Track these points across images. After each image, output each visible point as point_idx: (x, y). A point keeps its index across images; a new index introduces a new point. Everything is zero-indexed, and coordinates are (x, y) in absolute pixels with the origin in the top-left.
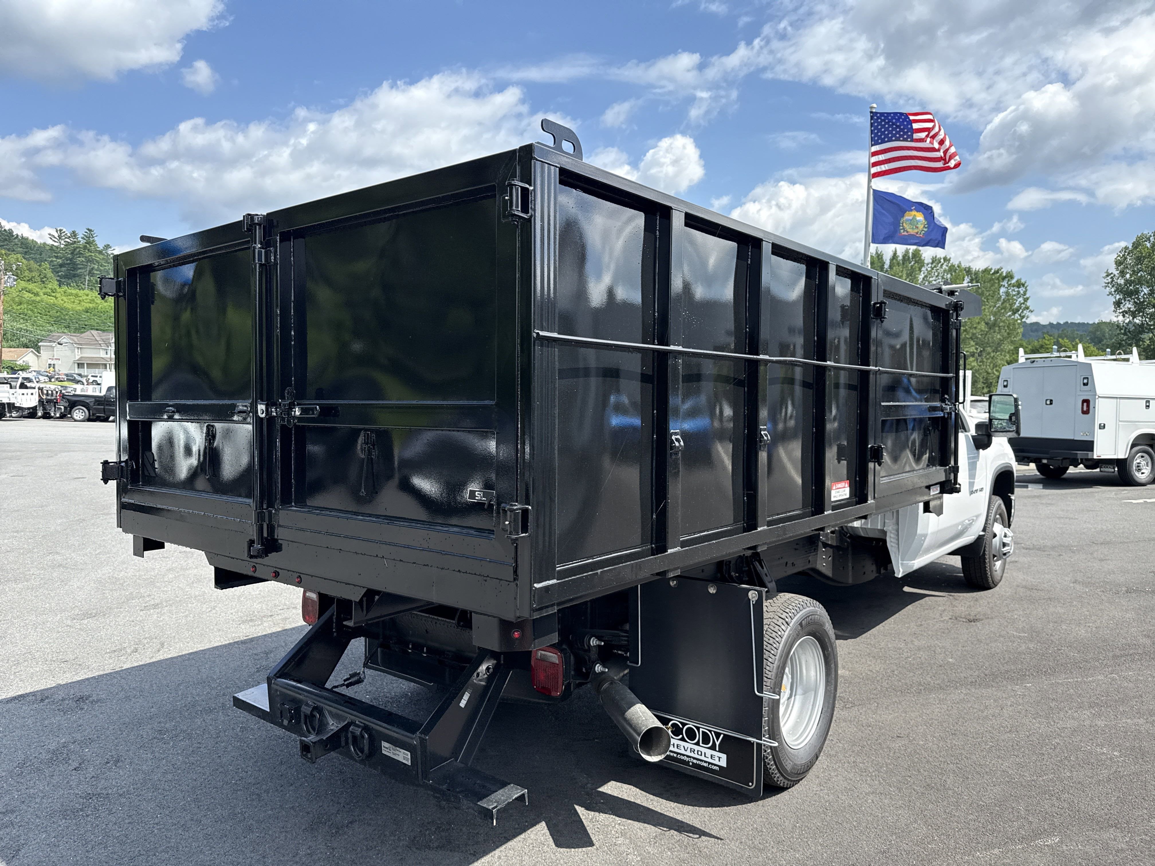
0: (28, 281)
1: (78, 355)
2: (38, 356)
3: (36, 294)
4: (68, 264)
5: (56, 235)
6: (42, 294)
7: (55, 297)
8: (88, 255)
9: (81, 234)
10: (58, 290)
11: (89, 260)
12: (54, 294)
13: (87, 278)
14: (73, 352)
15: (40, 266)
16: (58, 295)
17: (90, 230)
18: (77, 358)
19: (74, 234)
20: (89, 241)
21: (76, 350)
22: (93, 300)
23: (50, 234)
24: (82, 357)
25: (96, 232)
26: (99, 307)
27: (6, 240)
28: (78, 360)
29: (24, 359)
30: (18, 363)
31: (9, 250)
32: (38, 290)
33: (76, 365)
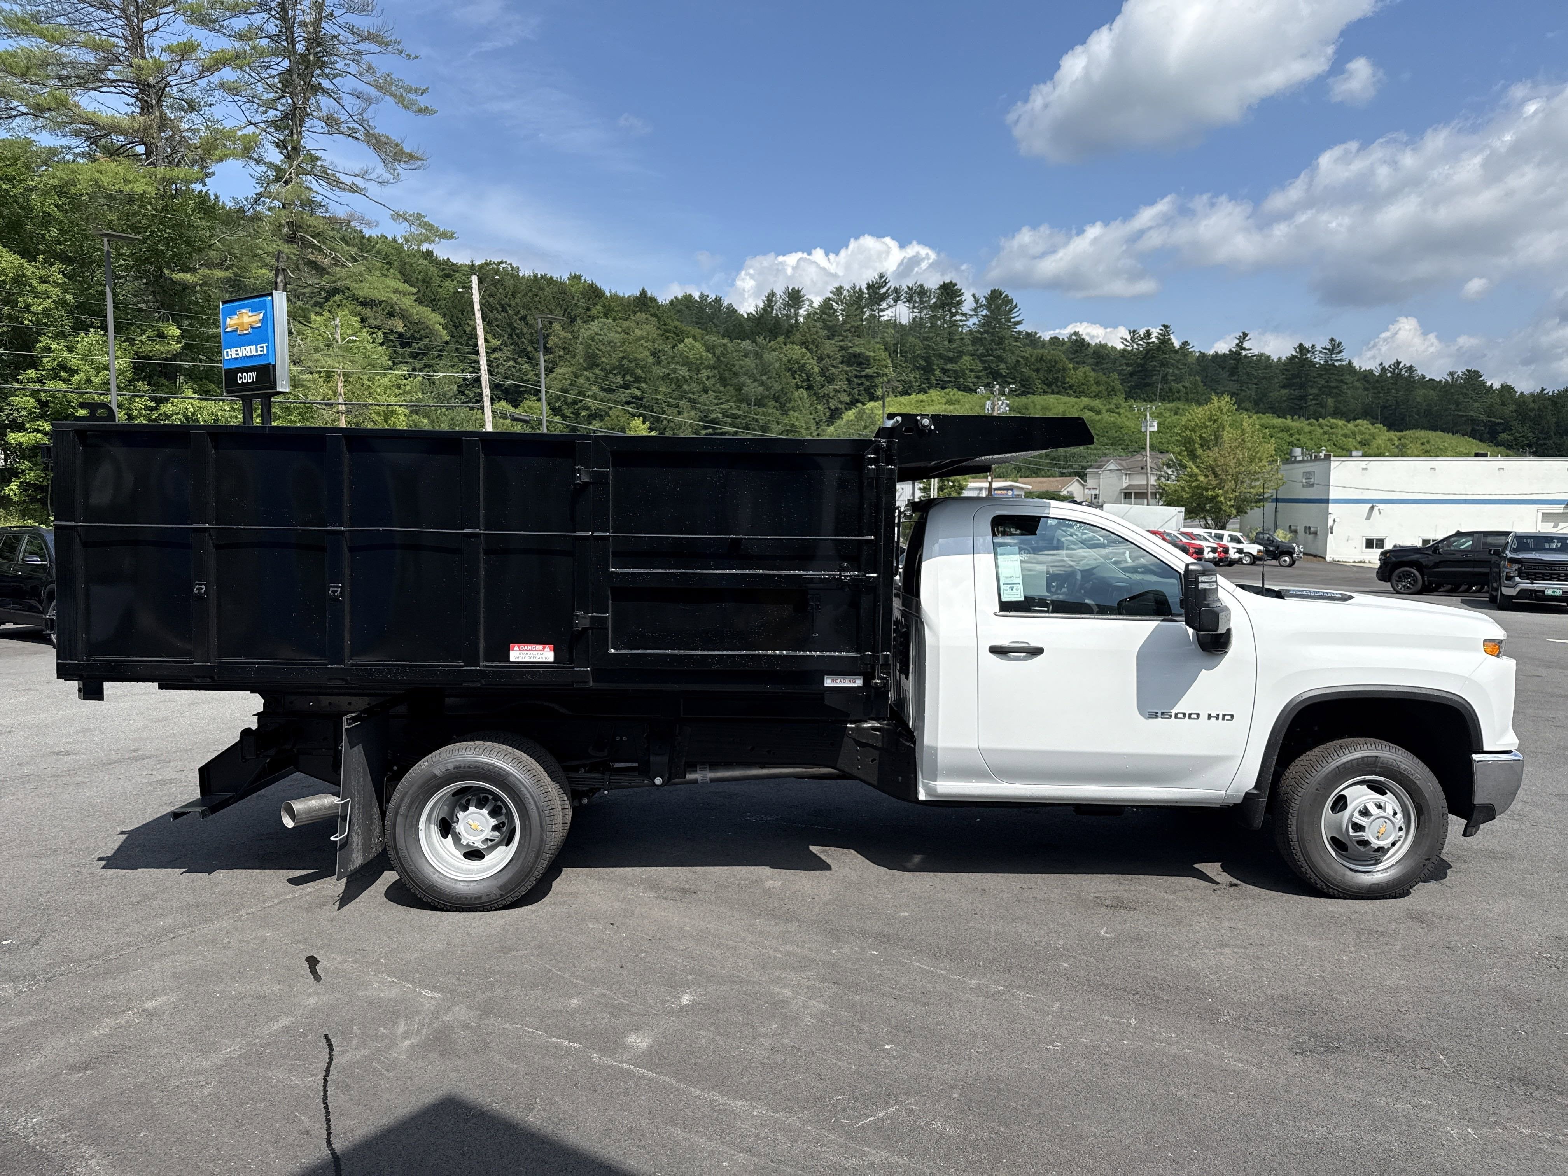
0: (1095, 397)
1: (1125, 482)
2: (1083, 486)
3: (1098, 412)
4: (1140, 372)
5: (1129, 338)
6: (1104, 411)
7: (1119, 413)
8: (1161, 357)
9: (1155, 332)
10: (1124, 404)
11: (1163, 364)
12: (1117, 410)
13: (1160, 386)
14: (1121, 479)
15: (1108, 377)
16: (1122, 411)
17: (1166, 327)
18: (1125, 486)
19: (1148, 334)
20: (1165, 341)
21: (1124, 477)
22: (1161, 414)
23: (1122, 338)
24: (1130, 485)
25: (1172, 328)
26: (1166, 423)
27: (1077, 351)
28: (1126, 489)
29: (1069, 489)
30: (1062, 494)
31: (1078, 363)
32: (1101, 407)
33: (1123, 495)
